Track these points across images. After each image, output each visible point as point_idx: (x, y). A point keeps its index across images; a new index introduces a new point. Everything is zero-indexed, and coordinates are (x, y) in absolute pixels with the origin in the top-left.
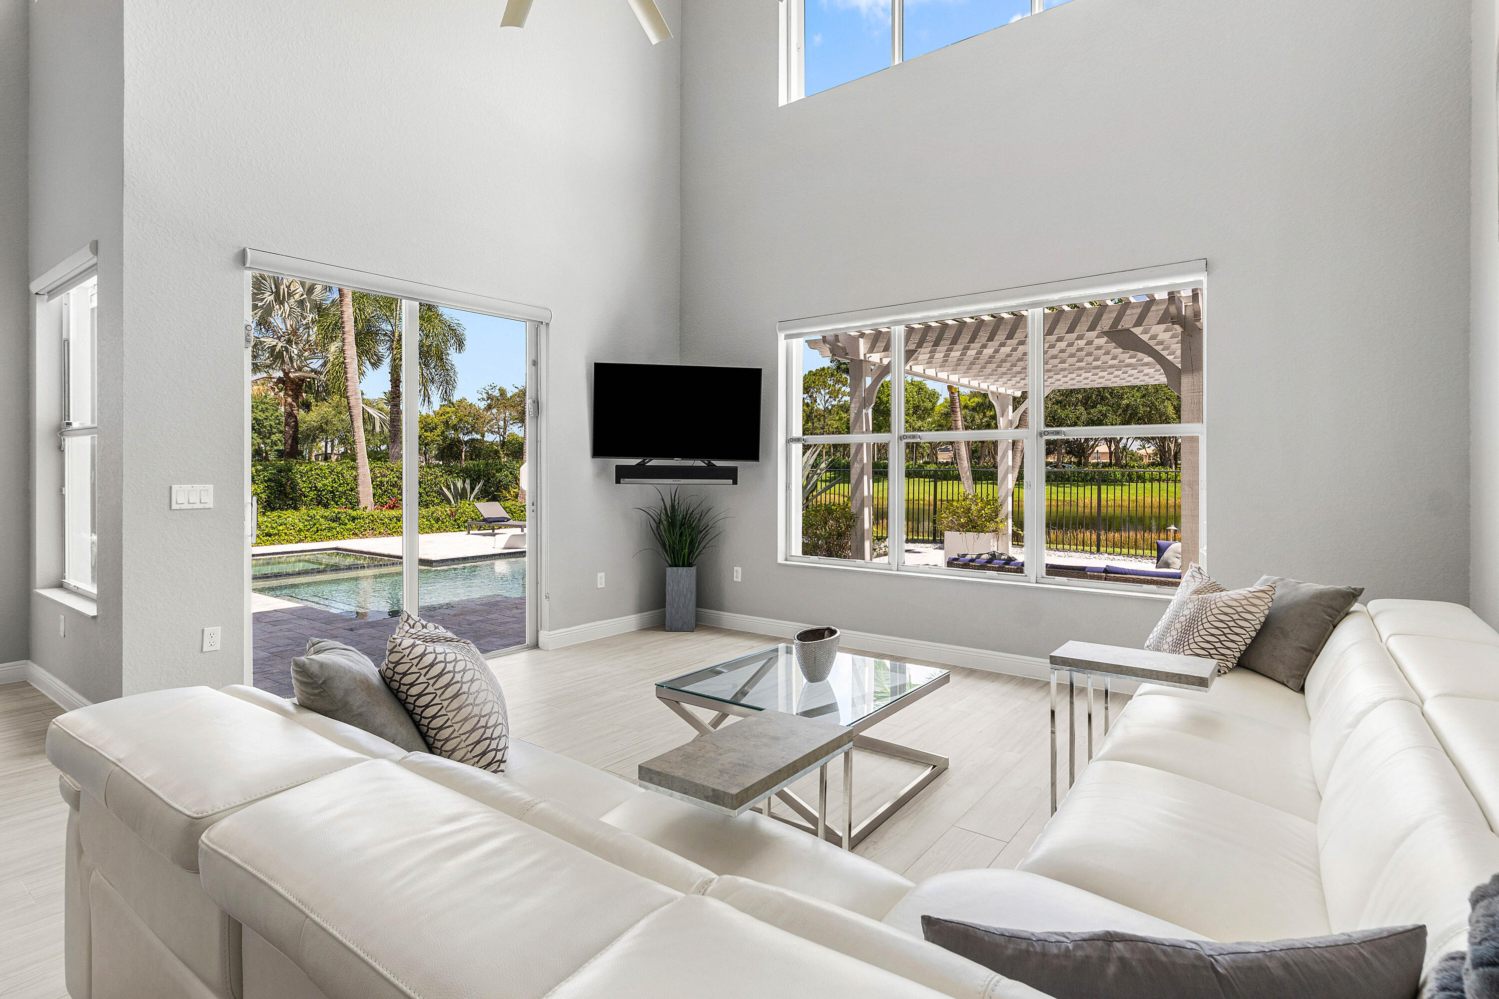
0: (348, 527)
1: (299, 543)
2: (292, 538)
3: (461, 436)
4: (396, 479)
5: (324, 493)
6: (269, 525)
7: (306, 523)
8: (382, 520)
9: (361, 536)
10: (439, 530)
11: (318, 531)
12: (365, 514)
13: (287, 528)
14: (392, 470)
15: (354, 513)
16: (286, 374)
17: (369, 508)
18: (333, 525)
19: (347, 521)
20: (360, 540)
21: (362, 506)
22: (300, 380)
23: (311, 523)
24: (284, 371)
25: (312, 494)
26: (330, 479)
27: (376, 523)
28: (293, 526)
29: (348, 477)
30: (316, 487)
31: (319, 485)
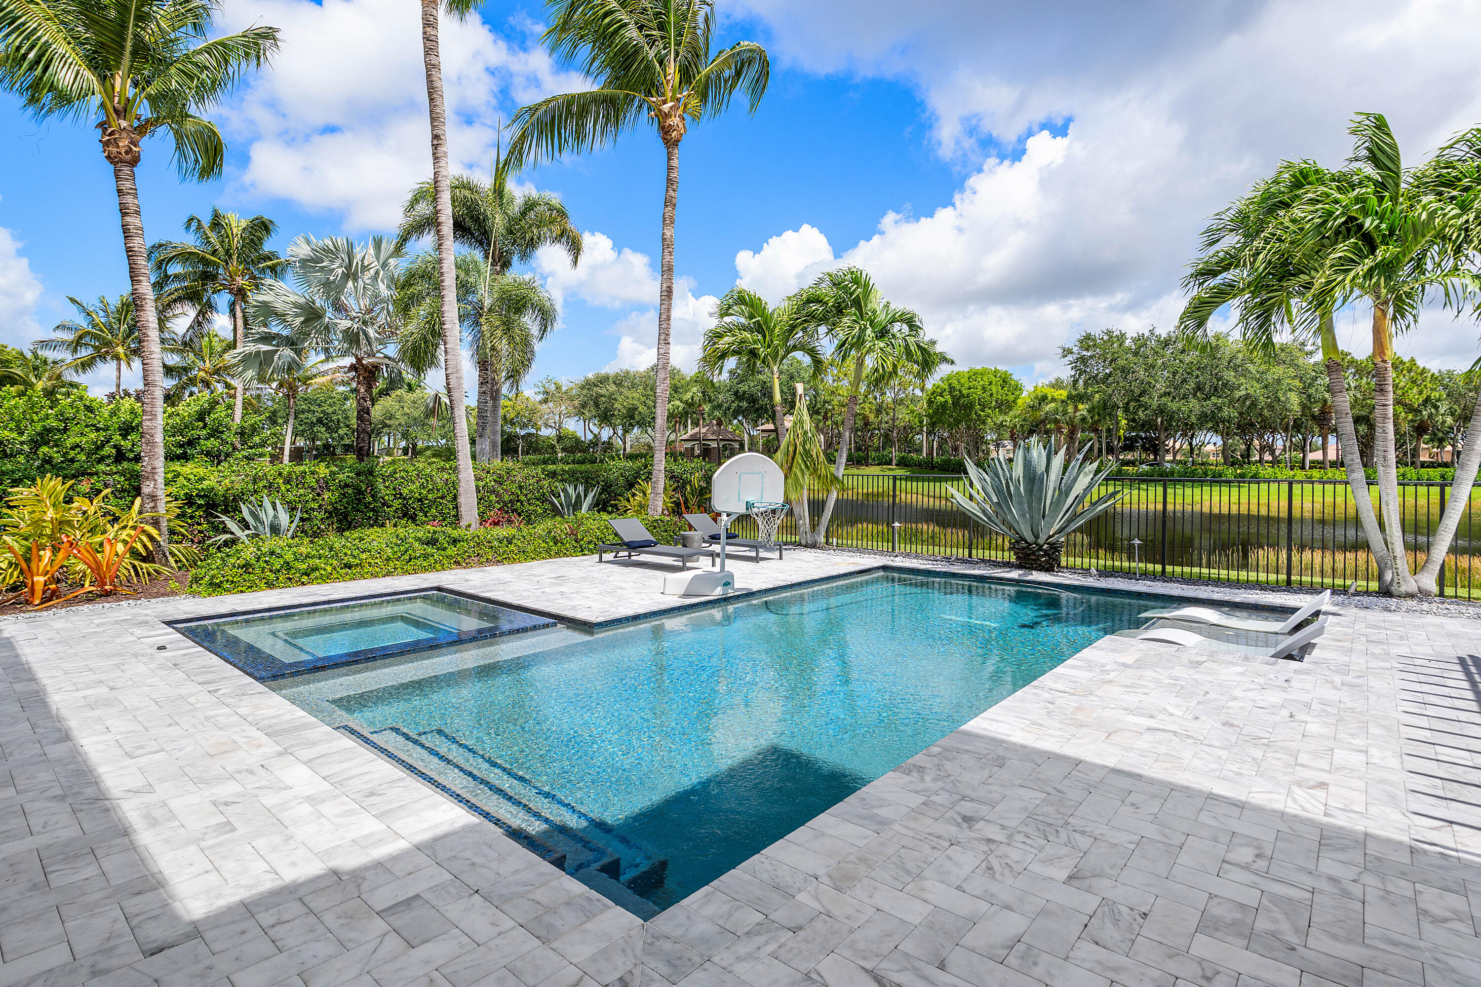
0: (449, 552)
1: (387, 577)
2: (377, 570)
3: (518, 430)
4: (493, 483)
5: (410, 502)
6: (349, 553)
7: (396, 549)
8: (490, 542)
9: (464, 565)
10: (558, 554)
11: (410, 559)
12: (469, 534)
13: (372, 557)
14: (488, 472)
15: (455, 534)
16: (359, 360)
17: (473, 526)
18: (430, 550)
19: (446, 545)
20: (464, 571)
21: (464, 523)
22: (373, 367)
23: (402, 548)
24: (356, 357)
25: (397, 504)
26: (417, 484)
27: (483, 547)
28: (379, 553)
29: (439, 481)
30: (401, 494)
31: (405, 492)
